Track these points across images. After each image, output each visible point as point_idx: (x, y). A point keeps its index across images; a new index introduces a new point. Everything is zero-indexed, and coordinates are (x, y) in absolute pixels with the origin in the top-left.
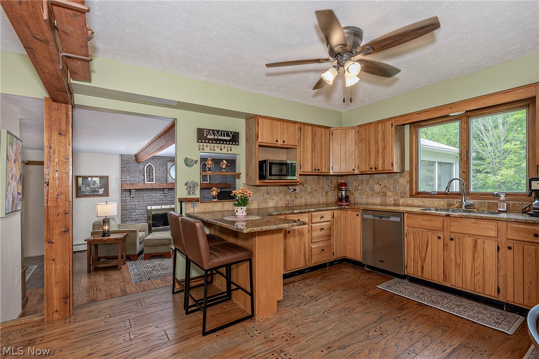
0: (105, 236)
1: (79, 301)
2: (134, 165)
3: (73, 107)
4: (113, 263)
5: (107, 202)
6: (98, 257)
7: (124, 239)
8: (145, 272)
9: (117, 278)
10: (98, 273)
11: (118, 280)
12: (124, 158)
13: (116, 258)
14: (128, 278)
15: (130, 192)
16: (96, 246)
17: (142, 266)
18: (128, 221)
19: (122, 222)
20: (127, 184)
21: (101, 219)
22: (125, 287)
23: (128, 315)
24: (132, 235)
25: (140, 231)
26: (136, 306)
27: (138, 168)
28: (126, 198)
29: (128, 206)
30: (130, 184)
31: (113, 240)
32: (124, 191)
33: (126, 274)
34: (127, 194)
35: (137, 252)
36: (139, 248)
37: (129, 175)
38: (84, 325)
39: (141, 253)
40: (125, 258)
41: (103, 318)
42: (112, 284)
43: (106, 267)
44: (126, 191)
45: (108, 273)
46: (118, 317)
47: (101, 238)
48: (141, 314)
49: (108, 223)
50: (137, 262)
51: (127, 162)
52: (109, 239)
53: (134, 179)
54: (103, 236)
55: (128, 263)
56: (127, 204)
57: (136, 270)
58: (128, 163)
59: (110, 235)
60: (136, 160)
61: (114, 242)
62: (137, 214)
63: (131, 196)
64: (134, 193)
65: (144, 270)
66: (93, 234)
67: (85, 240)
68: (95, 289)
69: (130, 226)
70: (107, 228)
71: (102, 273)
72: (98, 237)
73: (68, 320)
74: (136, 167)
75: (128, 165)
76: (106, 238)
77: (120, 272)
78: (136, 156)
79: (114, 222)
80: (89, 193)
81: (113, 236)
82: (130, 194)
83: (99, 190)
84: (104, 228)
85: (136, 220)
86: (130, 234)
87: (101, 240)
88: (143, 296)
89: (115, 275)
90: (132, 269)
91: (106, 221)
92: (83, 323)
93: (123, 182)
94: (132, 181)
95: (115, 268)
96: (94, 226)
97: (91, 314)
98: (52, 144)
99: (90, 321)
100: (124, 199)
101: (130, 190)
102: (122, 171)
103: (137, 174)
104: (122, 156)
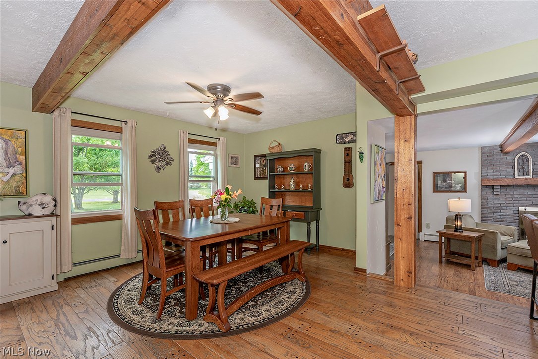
0: (457, 232)
1: (427, 283)
2: (499, 157)
3: (416, 116)
4: (465, 261)
5: (459, 198)
6: (450, 251)
7: (479, 239)
8: (505, 283)
9: (468, 277)
10: (450, 265)
11: (469, 279)
12: (486, 151)
13: (469, 257)
14: (481, 282)
15: (493, 188)
16: (449, 240)
17: (503, 275)
18: (490, 220)
19: (482, 221)
20: (489, 179)
21: (453, 215)
22: (474, 289)
23: (463, 312)
24: (491, 236)
25: (502, 234)
26: (474, 308)
27: (504, 160)
28: (488, 195)
29: (490, 204)
30: (493, 179)
31: (465, 237)
32: (484, 187)
33: (479, 277)
34: (490, 190)
35: (498, 259)
36: (500, 254)
37: (492, 169)
38: (421, 300)
39: (504, 260)
40: (480, 260)
41: (438, 302)
42: (461, 280)
43: (459, 263)
44: (488, 187)
45: (459, 269)
46: (451, 308)
47: (453, 233)
48: (478, 318)
49: (461, 219)
50: (498, 269)
51: (488, 154)
52: (460, 236)
53: (498, 173)
54: (455, 231)
55: (485, 267)
56: (489, 201)
57: (493, 277)
58: (490, 156)
59: (462, 232)
60: (502, 151)
61: (466, 239)
62: (504, 215)
63: (495, 193)
64: (499, 190)
65: (505, 280)
66: (446, 227)
67: (437, 232)
68: (443, 279)
69: (491, 228)
70: (459, 224)
71: (453, 267)
72: (451, 231)
73: (410, 291)
74: (502, 159)
75: (490, 158)
76: (459, 234)
77: (473, 273)
78: (502, 147)
79: (471, 220)
80: (446, 188)
81: (465, 234)
82: (493, 191)
83: (456, 185)
84: (456, 223)
85: (502, 221)
86: (487, 235)
87: (452, 235)
88: (486, 303)
89: (466, 273)
90: (488, 275)
91: (458, 217)
92: (420, 298)
93: (484, 178)
94: (495, 175)
95: (468, 266)
96: (447, 220)
97: (428, 295)
98: (400, 150)
99: (426, 299)
100: (484, 195)
101: (493, 186)
102: (483, 165)
103: (504, 168)
104: (483, 148)
